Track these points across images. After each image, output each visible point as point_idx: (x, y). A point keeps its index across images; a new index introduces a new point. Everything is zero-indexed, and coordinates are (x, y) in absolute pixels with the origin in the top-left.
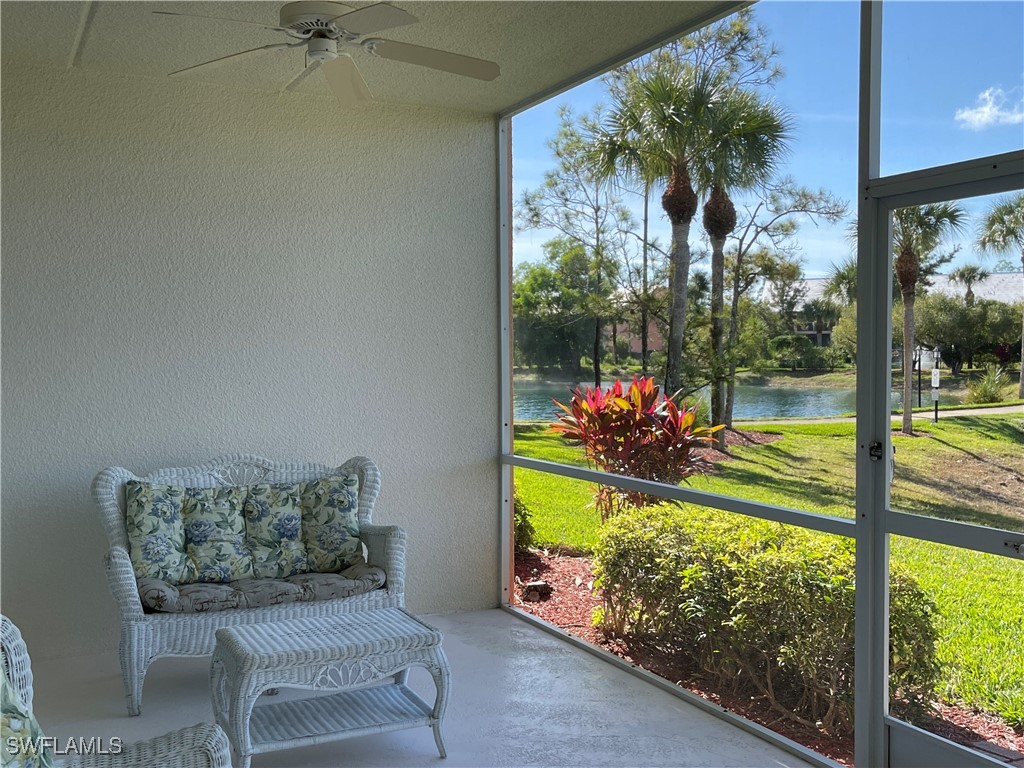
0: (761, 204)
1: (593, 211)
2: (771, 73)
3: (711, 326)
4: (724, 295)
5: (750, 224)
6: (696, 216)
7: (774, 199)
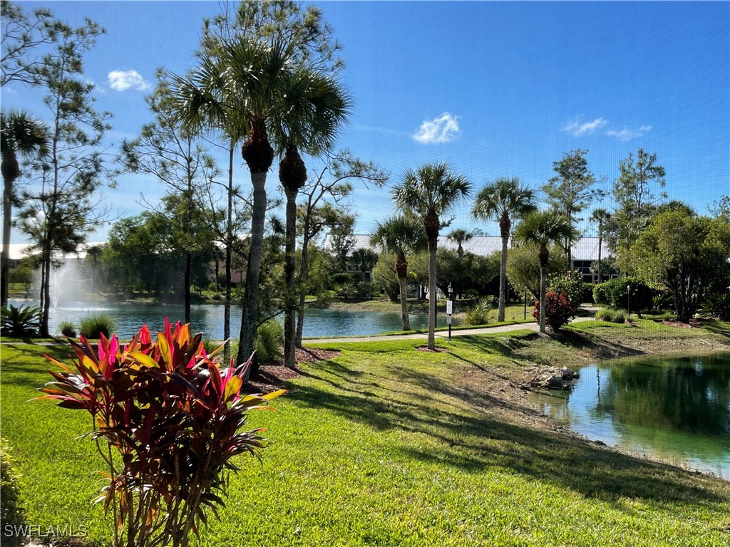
0: (326, 168)
1: (186, 161)
2: (335, 64)
3: (285, 263)
4: (296, 239)
5: (317, 184)
6: (272, 167)
7: (336, 166)
